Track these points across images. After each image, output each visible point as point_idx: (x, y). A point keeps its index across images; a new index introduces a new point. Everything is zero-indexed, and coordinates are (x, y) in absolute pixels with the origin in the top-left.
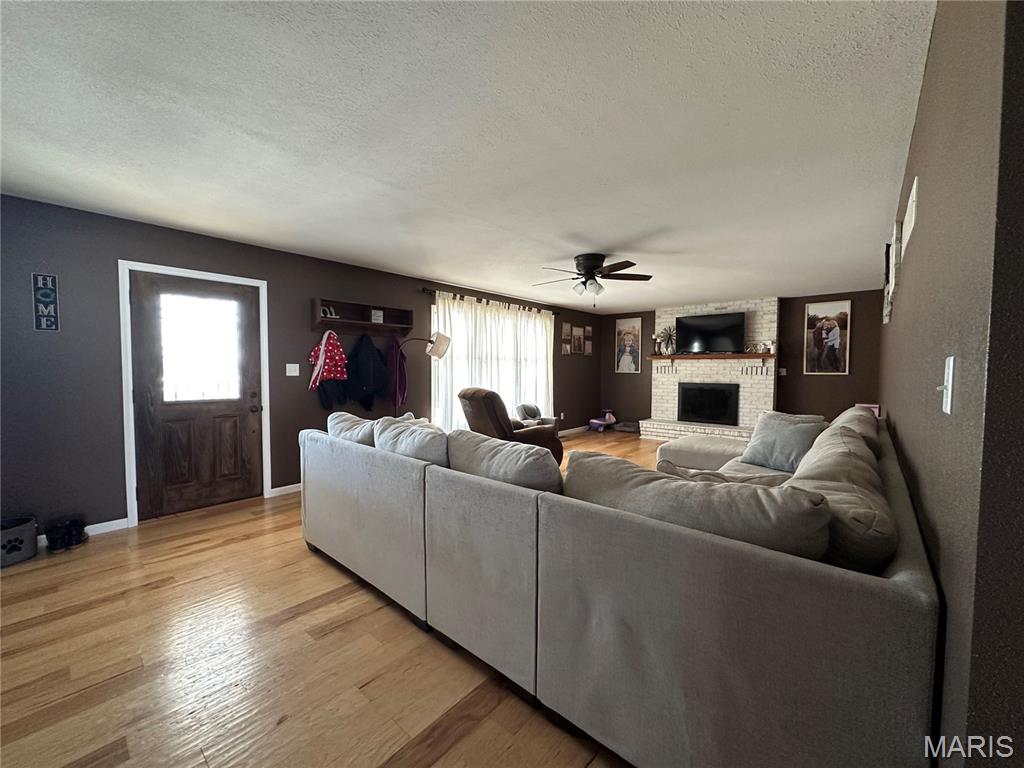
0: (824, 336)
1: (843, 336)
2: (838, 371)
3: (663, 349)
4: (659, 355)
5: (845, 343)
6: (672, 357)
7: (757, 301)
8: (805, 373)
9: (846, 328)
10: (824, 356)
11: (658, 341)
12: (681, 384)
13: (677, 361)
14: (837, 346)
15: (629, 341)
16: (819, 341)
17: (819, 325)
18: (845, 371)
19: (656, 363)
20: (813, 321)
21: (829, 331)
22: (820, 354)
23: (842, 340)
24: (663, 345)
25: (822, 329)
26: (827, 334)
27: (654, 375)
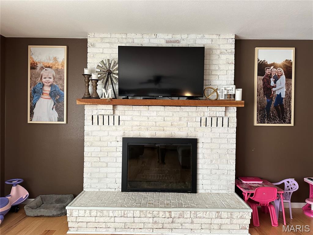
0: (272, 84)
1: (288, 85)
2: (284, 122)
3: (100, 90)
4: (95, 99)
5: (290, 93)
6: (113, 102)
7: (214, 37)
8: (256, 124)
9: (290, 77)
10: (272, 106)
11: (94, 77)
12: (125, 140)
13: (120, 108)
14: (283, 96)
15: (48, 77)
16: (267, 89)
17: (267, 71)
18: (290, 123)
19: (90, 110)
20: (263, 66)
21: (277, 78)
22: (269, 104)
23: (287, 90)
24: (100, 85)
25: (270, 76)
26: (275, 82)
27: (88, 127)
